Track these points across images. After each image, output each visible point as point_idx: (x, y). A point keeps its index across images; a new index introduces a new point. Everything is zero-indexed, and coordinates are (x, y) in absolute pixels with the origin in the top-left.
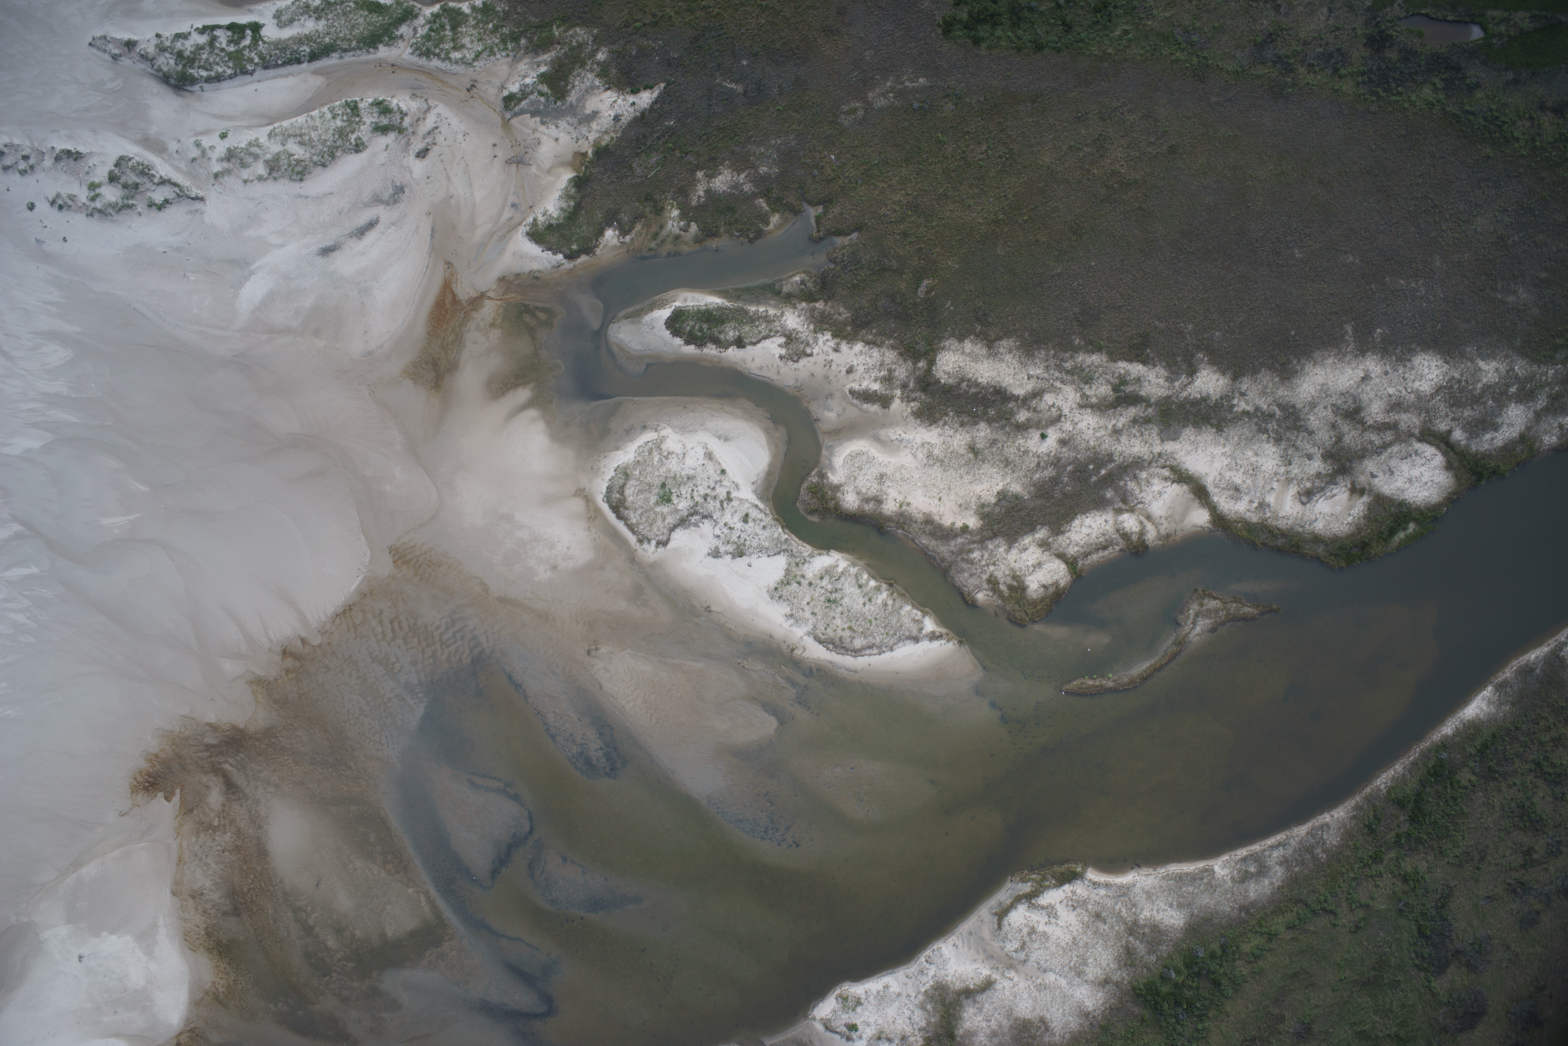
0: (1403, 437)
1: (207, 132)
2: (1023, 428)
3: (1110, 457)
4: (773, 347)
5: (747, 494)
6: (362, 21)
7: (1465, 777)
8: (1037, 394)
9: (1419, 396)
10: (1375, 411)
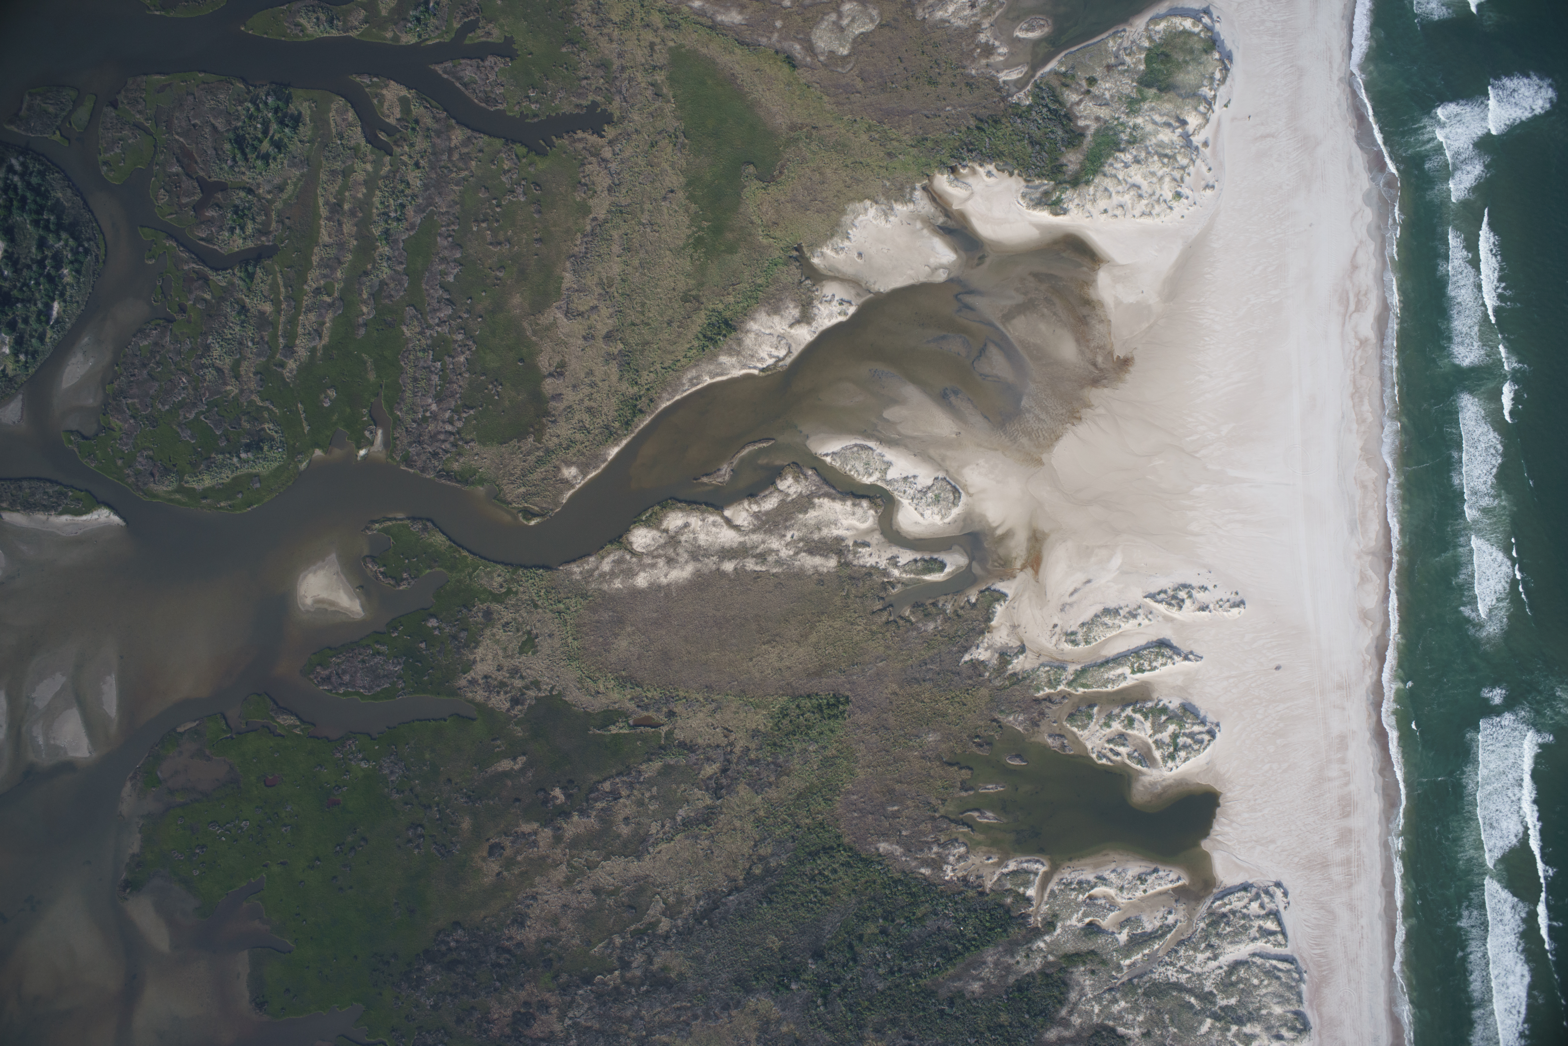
0: (650, 554)
1: (1147, 626)
2: (801, 540)
3: (765, 532)
4: (902, 561)
5: (905, 502)
6: (1088, 679)
7: (617, 424)
8: (796, 554)
9: (645, 571)
10: (661, 562)
